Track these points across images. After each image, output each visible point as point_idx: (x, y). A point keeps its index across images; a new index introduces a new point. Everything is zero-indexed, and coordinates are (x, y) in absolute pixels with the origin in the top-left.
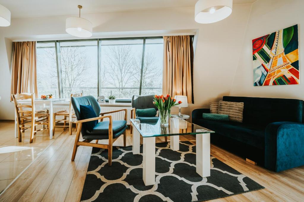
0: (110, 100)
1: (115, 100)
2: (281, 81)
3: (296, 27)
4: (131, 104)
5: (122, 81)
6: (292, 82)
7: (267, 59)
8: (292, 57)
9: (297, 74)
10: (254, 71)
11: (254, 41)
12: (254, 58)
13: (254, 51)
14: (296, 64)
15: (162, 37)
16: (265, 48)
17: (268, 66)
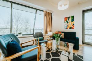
0: (19, 35)
1: (21, 35)
2: (71, 28)
3: (74, 16)
4: (33, 36)
5: (17, 27)
6: (73, 28)
7: (68, 23)
8: (73, 23)
9: (74, 26)
10: (65, 25)
11: (65, 18)
12: (65, 22)
13: (65, 20)
14: (73, 24)
15: (43, 11)
16: (67, 20)
17: (68, 24)
